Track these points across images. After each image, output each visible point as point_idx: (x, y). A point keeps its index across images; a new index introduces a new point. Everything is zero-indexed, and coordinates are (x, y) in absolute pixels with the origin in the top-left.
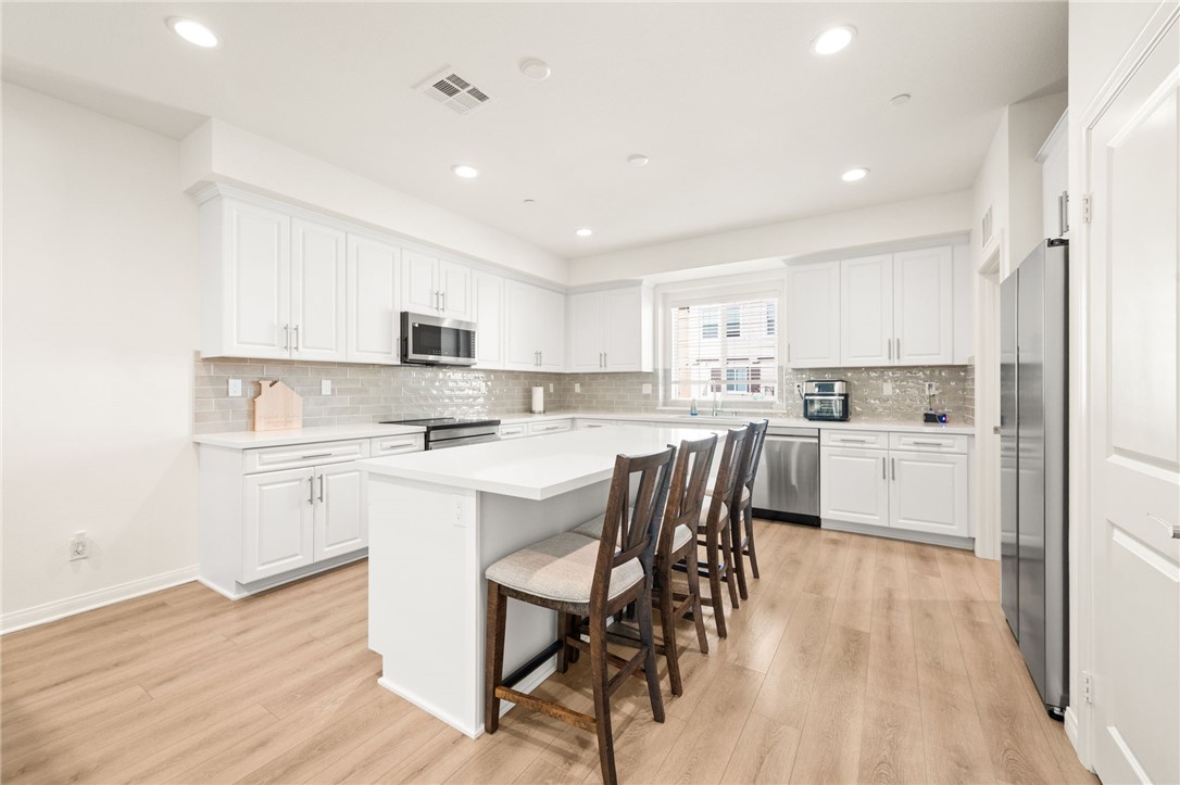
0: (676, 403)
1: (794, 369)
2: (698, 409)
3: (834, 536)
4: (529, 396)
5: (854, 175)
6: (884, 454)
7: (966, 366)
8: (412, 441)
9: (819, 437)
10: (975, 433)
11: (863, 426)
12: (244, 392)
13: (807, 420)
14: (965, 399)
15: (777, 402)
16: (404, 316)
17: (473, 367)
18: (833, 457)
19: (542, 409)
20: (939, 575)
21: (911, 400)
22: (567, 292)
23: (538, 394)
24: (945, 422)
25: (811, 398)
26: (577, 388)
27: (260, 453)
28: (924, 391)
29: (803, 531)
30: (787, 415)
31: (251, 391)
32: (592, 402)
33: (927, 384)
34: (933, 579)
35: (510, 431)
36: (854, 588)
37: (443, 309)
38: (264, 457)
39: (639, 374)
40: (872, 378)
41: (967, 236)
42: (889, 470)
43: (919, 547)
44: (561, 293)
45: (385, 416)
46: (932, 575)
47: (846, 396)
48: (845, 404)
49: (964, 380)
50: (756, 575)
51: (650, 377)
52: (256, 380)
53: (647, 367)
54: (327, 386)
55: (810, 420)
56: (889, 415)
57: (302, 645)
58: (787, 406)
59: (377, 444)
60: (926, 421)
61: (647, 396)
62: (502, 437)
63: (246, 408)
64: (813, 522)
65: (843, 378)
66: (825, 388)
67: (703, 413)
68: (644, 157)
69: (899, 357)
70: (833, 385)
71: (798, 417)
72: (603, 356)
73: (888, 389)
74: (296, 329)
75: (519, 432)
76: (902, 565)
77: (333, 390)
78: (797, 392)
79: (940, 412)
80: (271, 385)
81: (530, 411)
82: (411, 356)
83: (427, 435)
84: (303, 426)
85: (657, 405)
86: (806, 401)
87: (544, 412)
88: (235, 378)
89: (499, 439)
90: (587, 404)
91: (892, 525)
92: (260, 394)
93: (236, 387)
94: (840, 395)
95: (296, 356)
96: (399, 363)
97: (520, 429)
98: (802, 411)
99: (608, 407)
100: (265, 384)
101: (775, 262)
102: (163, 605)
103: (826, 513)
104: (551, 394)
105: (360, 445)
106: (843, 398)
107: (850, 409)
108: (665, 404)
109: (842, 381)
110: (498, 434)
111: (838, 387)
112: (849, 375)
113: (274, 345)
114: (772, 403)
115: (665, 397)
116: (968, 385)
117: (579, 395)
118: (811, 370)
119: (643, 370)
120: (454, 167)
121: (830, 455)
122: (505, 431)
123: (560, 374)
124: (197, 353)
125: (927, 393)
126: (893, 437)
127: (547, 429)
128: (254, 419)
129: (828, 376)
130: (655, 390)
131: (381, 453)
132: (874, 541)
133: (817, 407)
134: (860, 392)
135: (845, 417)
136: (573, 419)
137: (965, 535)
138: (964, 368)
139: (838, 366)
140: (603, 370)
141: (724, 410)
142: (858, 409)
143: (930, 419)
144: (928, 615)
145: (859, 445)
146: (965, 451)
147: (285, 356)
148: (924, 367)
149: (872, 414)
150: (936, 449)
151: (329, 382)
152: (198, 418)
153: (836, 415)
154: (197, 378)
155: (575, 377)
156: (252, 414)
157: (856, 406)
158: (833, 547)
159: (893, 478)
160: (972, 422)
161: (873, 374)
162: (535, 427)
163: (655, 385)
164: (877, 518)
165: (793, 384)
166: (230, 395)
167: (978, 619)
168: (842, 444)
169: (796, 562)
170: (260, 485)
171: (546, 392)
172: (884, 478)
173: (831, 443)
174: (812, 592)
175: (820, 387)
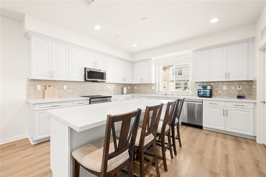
0: (161, 92)
1: (195, 82)
2: (167, 93)
3: (207, 132)
4: (122, 90)
5: (214, 20)
6: (224, 108)
7: (253, 81)
8: (86, 102)
9: (202, 102)
10: (257, 102)
11: (216, 99)
12: (41, 89)
13: (199, 97)
14: (251, 91)
15: (190, 92)
16: (85, 68)
17: (105, 82)
18: (207, 108)
19: (126, 93)
20: (244, 150)
21: (233, 91)
22: (133, 63)
23: (125, 89)
24: (244, 98)
25: (200, 90)
26: (136, 88)
27: (39, 105)
28: (237, 88)
29: (197, 130)
30: (193, 95)
31: (43, 88)
32: (139, 91)
33: (238, 87)
34: (242, 151)
35: (115, 99)
36: (214, 153)
37: (97, 67)
38: (40, 106)
39: (151, 84)
40: (219, 85)
41: (253, 39)
42: (225, 113)
43: (236, 138)
44: (131, 63)
45: (82, 95)
46: (241, 149)
47: (211, 90)
48: (211, 92)
49: (252, 85)
50: (181, 146)
51: (154, 85)
52: (45, 85)
53: (153, 82)
54: (65, 87)
55: (200, 97)
56: (225, 96)
57: (39, 162)
58: (193, 93)
59: (75, 103)
60: (237, 98)
61: (153, 90)
62: (112, 101)
63: (42, 93)
64: (201, 127)
65: (210, 85)
66: (205, 88)
67: (168, 95)
68: (146, 18)
69: (229, 78)
70: (207, 87)
71: (196, 96)
72: (142, 79)
73: (225, 88)
74: (53, 72)
75: (118, 99)
76: (230, 143)
77: (67, 88)
78: (196, 89)
79: (243, 95)
80: (49, 87)
81: (123, 94)
82: (87, 79)
83: (90, 100)
84: (58, 98)
85: (156, 92)
86: (198, 91)
87: (127, 94)
88: (38, 85)
89: (111, 101)
90: (138, 92)
91: (226, 130)
92: (46, 89)
93: (39, 87)
94: (209, 90)
95: (53, 79)
96: (84, 81)
97: (118, 98)
98: (197, 94)
99: (144, 93)
100: (47, 87)
101: (189, 52)
102: (15, 145)
103: (205, 125)
104: (129, 89)
105: (70, 103)
106: (210, 91)
107: (212, 94)
108: (158, 92)
109: (210, 86)
110: (111, 100)
111: (209, 87)
112: (212, 84)
113: (47, 76)
114: (188, 92)
115: (158, 90)
116: (254, 87)
117: (136, 89)
118: (200, 82)
119: (152, 83)
120: (94, 26)
121: (206, 108)
122: (113, 99)
123: (132, 84)
124: (28, 78)
125: (238, 89)
126: (227, 103)
127: (126, 98)
128: (44, 95)
129: (205, 84)
130: (156, 88)
131: (76, 105)
132: (220, 135)
133: (202, 93)
134: (215, 89)
135: (211, 96)
136: (134, 96)
137: (253, 135)
138: (252, 81)
139: (209, 81)
140: (142, 83)
141: (174, 94)
142: (215, 94)
143: (239, 97)
144: (242, 167)
145: (215, 105)
146: (253, 108)
147: (50, 79)
148: (237, 81)
149: (219, 95)
150: (242, 107)
151: (66, 86)
152: (28, 95)
153: (208, 95)
154: (28, 85)
155: (135, 85)
156: (44, 94)
157: (214, 93)
158: (206, 136)
159: (227, 116)
160: (255, 99)
161: (220, 84)
162: (123, 98)
163: (156, 87)
164: (221, 127)
165: (195, 86)
166: (38, 89)
167: (262, 171)
168: (210, 104)
169: (194, 141)
170: (39, 114)
171: (127, 89)
172: (224, 115)
173: (206, 104)
174: (199, 154)
175: (203, 87)
